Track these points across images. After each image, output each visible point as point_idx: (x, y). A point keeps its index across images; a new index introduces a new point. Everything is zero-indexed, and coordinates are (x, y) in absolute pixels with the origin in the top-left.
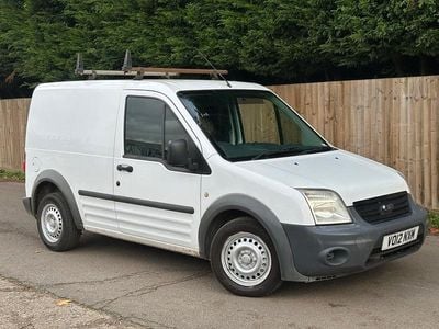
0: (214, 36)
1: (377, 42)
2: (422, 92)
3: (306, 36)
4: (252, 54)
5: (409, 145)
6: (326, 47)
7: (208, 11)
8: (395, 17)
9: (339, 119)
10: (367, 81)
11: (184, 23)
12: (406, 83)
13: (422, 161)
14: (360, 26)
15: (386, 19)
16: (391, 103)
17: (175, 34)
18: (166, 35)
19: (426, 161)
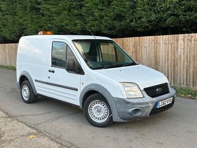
0: (92, 20)
1: (151, 22)
2: (169, 41)
3: (126, 20)
4: (106, 26)
5: (164, 61)
6: (133, 24)
7: (90, 10)
8: (159, 12)
9: (138, 51)
10: (148, 37)
11: (81, 15)
12: (163, 38)
13: (168, 67)
14: (145, 15)
15: (155, 13)
16: (157, 45)
17: (78, 19)
18: (75, 19)
19: (169, 67)
